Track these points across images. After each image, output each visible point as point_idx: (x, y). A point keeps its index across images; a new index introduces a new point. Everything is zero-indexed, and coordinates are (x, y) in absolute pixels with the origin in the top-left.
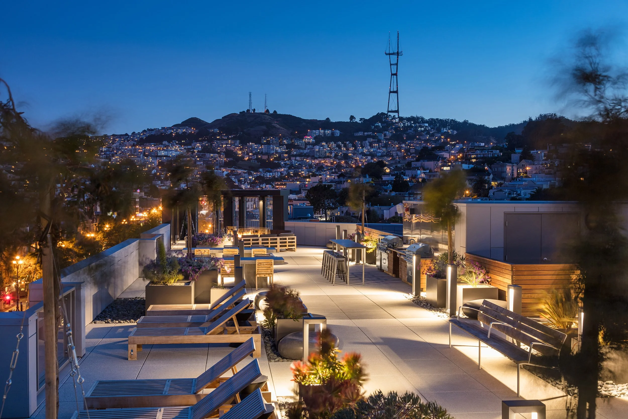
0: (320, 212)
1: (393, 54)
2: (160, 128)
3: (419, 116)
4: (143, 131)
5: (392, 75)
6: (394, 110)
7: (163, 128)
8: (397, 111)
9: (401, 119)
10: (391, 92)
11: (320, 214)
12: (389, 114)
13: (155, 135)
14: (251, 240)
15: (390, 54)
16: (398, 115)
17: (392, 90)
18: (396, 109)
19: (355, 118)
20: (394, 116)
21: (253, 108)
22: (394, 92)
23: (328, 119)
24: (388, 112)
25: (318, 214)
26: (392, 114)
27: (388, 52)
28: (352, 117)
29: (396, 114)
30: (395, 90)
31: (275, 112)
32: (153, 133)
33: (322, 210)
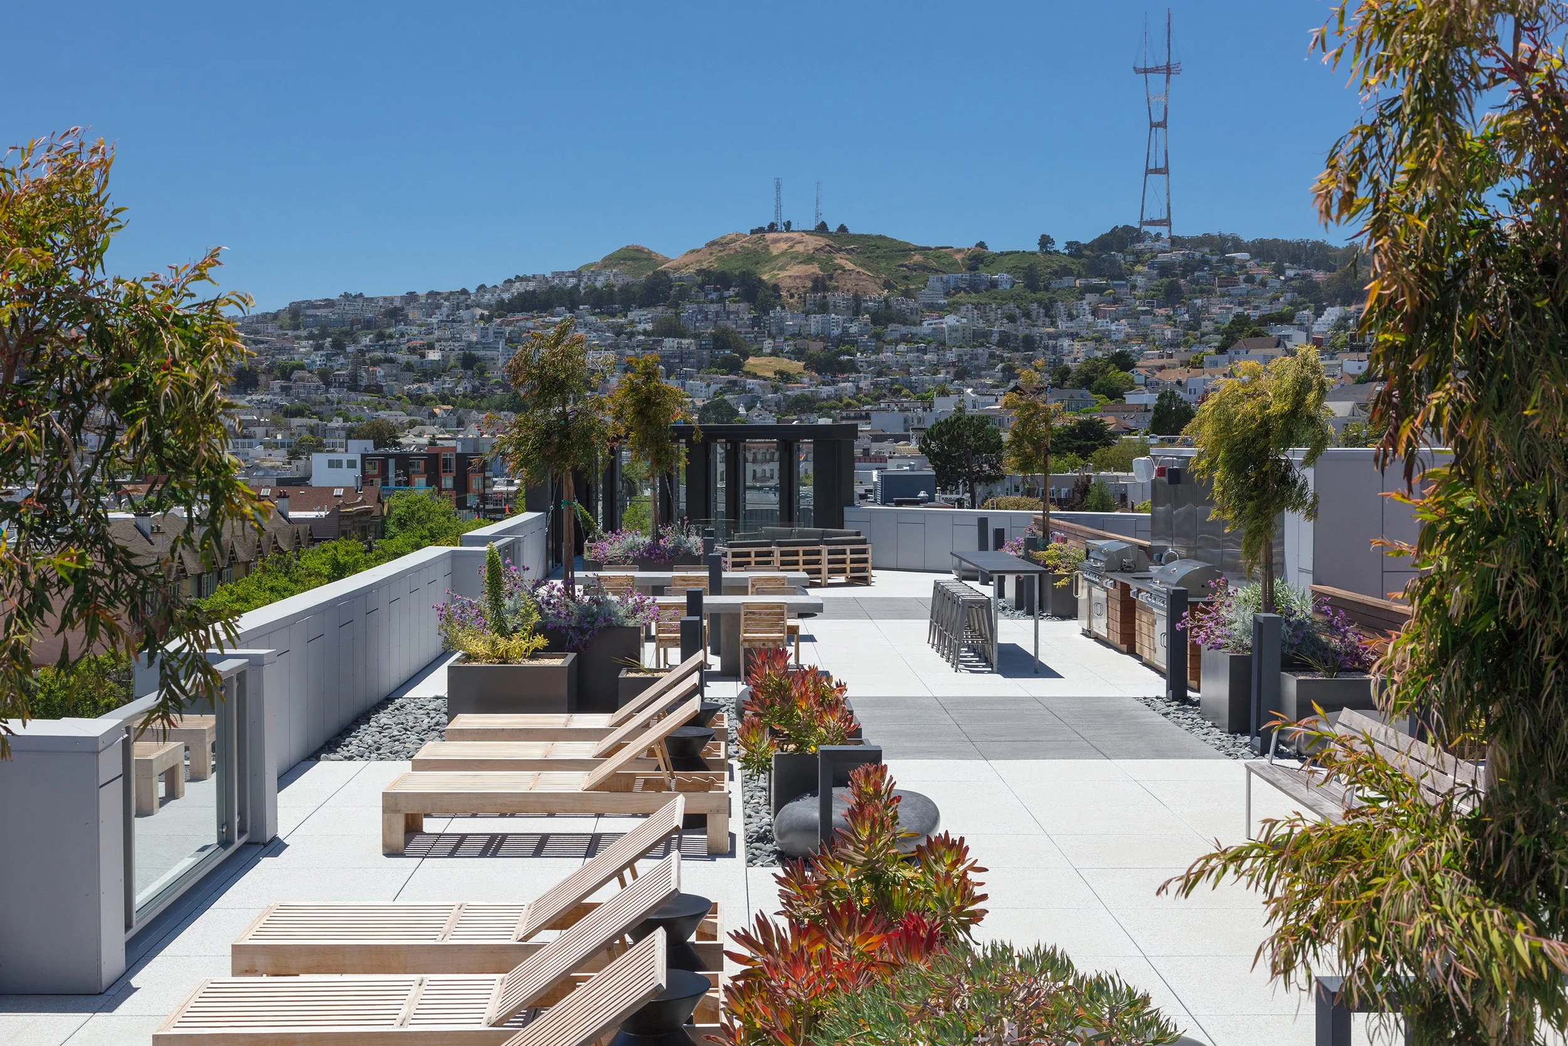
0: (957, 487)
1: (1156, 70)
2: (548, 275)
3: (1226, 232)
4: (506, 282)
5: (1152, 125)
6: (1157, 218)
7: (556, 274)
8: (1167, 222)
9: (1176, 242)
10: (1148, 172)
11: (958, 493)
12: (1145, 228)
13: (534, 291)
14: (753, 555)
15: (1146, 71)
16: (1170, 231)
17: (1152, 166)
18: (1164, 217)
19: (1053, 242)
20: (1158, 235)
21: (785, 220)
22: (1157, 171)
23: (981, 245)
24: (1142, 223)
25: (951, 492)
26: (1153, 230)
27: (1141, 66)
28: (1045, 241)
29: (1164, 231)
30: (1161, 165)
31: (843, 229)
32: (531, 286)
33: (964, 481)
